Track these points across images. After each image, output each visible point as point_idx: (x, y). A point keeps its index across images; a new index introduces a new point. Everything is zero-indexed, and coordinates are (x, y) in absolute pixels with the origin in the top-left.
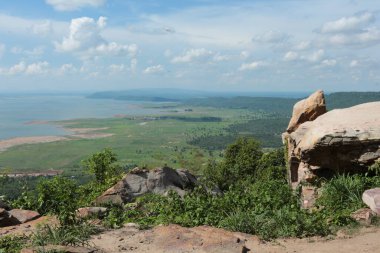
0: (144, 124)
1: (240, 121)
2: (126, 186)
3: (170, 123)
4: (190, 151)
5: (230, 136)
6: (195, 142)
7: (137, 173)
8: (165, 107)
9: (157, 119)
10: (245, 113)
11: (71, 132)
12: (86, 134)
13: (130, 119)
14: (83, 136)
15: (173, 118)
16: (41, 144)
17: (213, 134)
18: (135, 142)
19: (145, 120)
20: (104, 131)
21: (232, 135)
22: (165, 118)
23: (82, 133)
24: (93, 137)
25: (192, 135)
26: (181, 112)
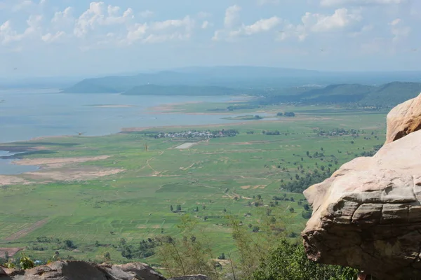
0: (187, 145)
4: (289, 205)
8: (231, 109)
9: (215, 135)
12: (63, 169)
13: (154, 135)
14: (56, 176)
18: (168, 188)
19: (189, 138)
20: (100, 165)
22: (231, 133)
24: (78, 176)
25: (292, 169)
26: (270, 118)
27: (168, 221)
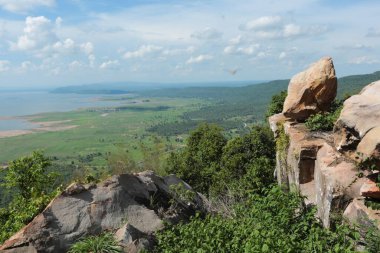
1: (193, 109)
2: (52, 223)
3: (130, 113)
5: (184, 123)
6: (153, 130)
7: (75, 193)
8: (123, 99)
9: (118, 109)
10: (196, 101)
11: (36, 125)
12: (51, 127)
13: (91, 111)
14: (48, 129)
15: (132, 108)
16: (6, 138)
17: (169, 122)
18: (98, 132)
19: (106, 111)
20: (68, 124)
21: (186, 121)
22: (124, 108)
23: (47, 126)
24: (58, 129)
25: (150, 123)
26: (139, 103)
27: (98, 146)
